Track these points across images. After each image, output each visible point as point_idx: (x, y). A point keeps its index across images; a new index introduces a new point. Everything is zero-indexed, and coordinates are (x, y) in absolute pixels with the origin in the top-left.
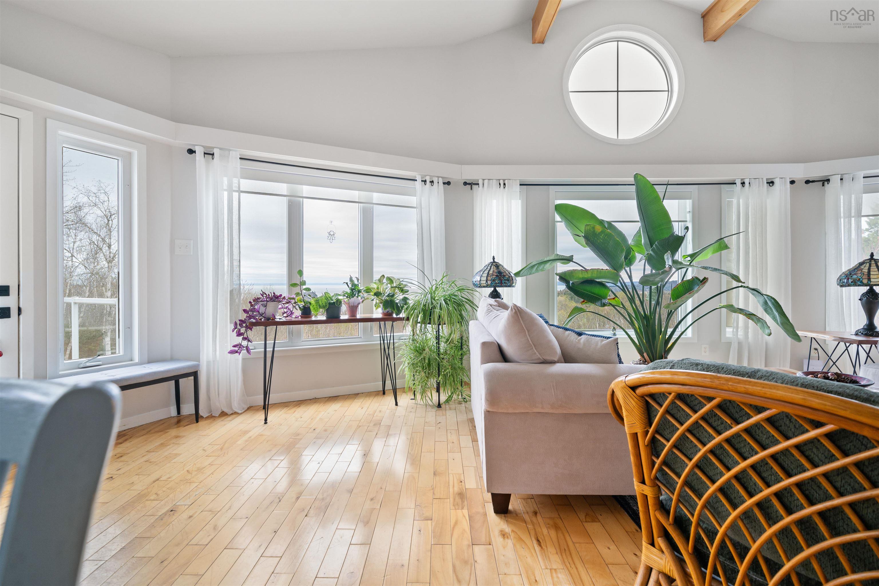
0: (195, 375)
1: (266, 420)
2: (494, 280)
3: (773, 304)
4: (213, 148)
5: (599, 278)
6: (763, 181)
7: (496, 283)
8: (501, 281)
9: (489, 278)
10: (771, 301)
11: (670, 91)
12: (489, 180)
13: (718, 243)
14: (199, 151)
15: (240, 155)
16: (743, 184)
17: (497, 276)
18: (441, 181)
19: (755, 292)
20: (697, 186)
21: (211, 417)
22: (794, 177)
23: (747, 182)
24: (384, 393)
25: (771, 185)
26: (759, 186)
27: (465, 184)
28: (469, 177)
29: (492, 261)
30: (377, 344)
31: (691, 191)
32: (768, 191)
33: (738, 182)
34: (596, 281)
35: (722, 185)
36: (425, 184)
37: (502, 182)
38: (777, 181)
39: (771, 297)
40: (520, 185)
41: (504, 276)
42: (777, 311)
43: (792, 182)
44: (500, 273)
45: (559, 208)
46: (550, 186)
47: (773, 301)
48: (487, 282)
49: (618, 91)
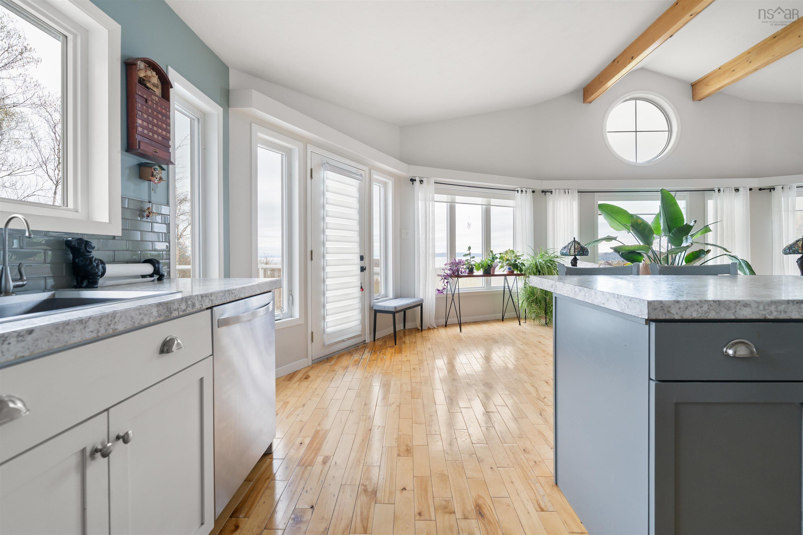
0: (421, 305)
1: (461, 330)
2: (579, 252)
3: (746, 265)
4: (415, 177)
5: (638, 250)
6: (732, 189)
7: (581, 253)
8: (584, 252)
9: (576, 250)
10: (744, 263)
11: (670, 131)
12: (559, 189)
13: (705, 228)
14: (418, 179)
15: (435, 180)
16: (719, 190)
17: (581, 249)
18: (531, 190)
19: (733, 258)
20: (689, 192)
21: (429, 329)
22: (752, 187)
23: (722, 190)
24: (503, 320)
25: (737, 191)
26: (730, 192)
27: (543, 192)
28: (545, 188)
29: (573, 240)
30: (501, 291)
31: (685, 195)
32: (735, 194)
33: (716, 190)
34: (636, 252)
35: (705, 191)
36: (518, 193)
37: (567, 191)
38: (741, 189)
39: (745, 261)
40: (578, 192)
41: (585, 249)
42: (748, 269)
43: (751, 189)
44: (581, 247)
45: (601, 206)
46: (595, 193)
47: (746, 263)
48: (575, 252)
49: (636, 132)
